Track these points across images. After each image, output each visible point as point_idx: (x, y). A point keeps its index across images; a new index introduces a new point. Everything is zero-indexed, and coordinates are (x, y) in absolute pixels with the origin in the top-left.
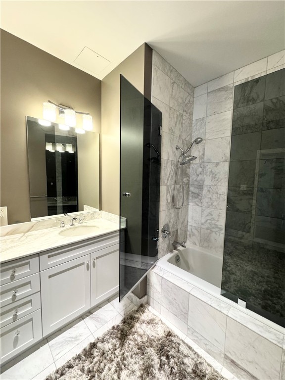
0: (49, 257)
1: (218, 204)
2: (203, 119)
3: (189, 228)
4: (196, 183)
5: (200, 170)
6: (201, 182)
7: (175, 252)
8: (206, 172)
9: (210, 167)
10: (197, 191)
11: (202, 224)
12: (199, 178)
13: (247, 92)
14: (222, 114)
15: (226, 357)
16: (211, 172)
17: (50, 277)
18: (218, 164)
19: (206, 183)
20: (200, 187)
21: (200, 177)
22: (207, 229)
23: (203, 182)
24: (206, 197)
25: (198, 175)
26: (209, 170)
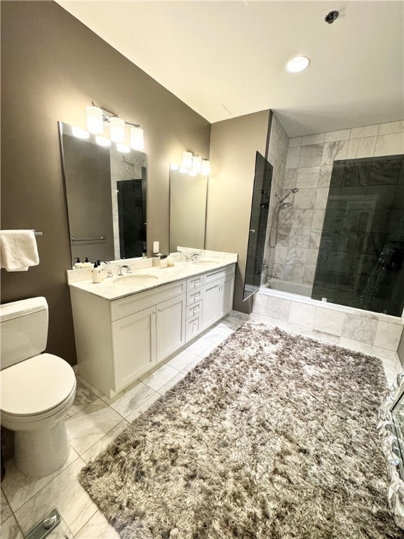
0: (207, 276)
1: (302, 244)
2: (295, 169)
3: (275, 265)
4: (284, 226)
5: (289, 214)
6: (289, 226)
7: (267, 284)
8: (294, 218)
9: (297, 213)
10: (284, 233)
11: (287, 261)
12: (287, 223)
13: (334, 153)
14: (312, 168)
15: (314, 330)
16: (299, 217)
17: (207, 291)
18: (305, 210)
19: (293, 226)
20: (288, 230)
21: (288, 221)
22: (291, 265)
23: (291, 225)
24: (292, 238)
25: (286, 220)
26: (297, 215)
